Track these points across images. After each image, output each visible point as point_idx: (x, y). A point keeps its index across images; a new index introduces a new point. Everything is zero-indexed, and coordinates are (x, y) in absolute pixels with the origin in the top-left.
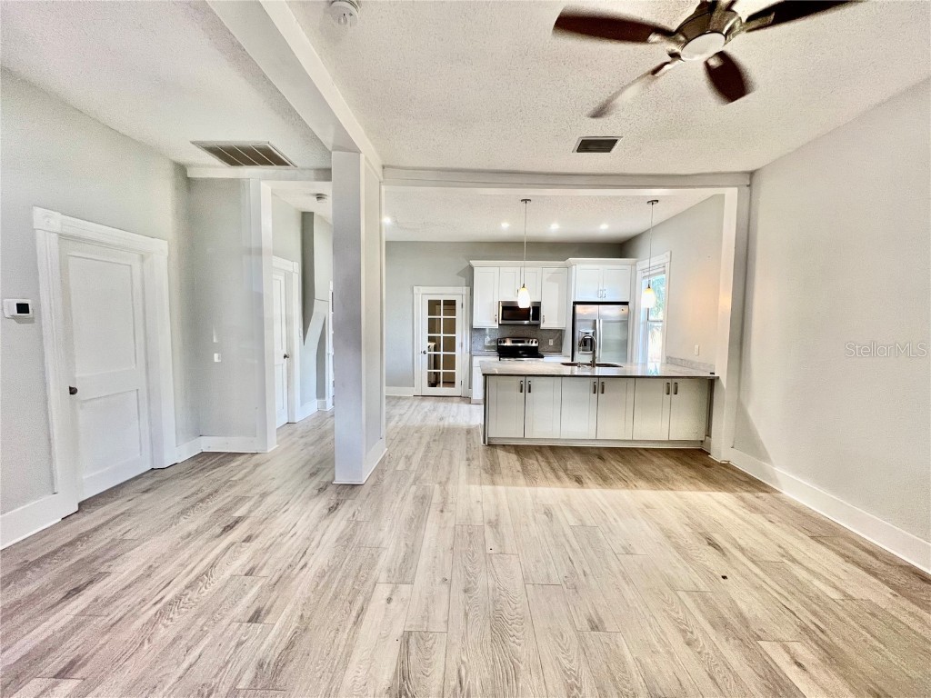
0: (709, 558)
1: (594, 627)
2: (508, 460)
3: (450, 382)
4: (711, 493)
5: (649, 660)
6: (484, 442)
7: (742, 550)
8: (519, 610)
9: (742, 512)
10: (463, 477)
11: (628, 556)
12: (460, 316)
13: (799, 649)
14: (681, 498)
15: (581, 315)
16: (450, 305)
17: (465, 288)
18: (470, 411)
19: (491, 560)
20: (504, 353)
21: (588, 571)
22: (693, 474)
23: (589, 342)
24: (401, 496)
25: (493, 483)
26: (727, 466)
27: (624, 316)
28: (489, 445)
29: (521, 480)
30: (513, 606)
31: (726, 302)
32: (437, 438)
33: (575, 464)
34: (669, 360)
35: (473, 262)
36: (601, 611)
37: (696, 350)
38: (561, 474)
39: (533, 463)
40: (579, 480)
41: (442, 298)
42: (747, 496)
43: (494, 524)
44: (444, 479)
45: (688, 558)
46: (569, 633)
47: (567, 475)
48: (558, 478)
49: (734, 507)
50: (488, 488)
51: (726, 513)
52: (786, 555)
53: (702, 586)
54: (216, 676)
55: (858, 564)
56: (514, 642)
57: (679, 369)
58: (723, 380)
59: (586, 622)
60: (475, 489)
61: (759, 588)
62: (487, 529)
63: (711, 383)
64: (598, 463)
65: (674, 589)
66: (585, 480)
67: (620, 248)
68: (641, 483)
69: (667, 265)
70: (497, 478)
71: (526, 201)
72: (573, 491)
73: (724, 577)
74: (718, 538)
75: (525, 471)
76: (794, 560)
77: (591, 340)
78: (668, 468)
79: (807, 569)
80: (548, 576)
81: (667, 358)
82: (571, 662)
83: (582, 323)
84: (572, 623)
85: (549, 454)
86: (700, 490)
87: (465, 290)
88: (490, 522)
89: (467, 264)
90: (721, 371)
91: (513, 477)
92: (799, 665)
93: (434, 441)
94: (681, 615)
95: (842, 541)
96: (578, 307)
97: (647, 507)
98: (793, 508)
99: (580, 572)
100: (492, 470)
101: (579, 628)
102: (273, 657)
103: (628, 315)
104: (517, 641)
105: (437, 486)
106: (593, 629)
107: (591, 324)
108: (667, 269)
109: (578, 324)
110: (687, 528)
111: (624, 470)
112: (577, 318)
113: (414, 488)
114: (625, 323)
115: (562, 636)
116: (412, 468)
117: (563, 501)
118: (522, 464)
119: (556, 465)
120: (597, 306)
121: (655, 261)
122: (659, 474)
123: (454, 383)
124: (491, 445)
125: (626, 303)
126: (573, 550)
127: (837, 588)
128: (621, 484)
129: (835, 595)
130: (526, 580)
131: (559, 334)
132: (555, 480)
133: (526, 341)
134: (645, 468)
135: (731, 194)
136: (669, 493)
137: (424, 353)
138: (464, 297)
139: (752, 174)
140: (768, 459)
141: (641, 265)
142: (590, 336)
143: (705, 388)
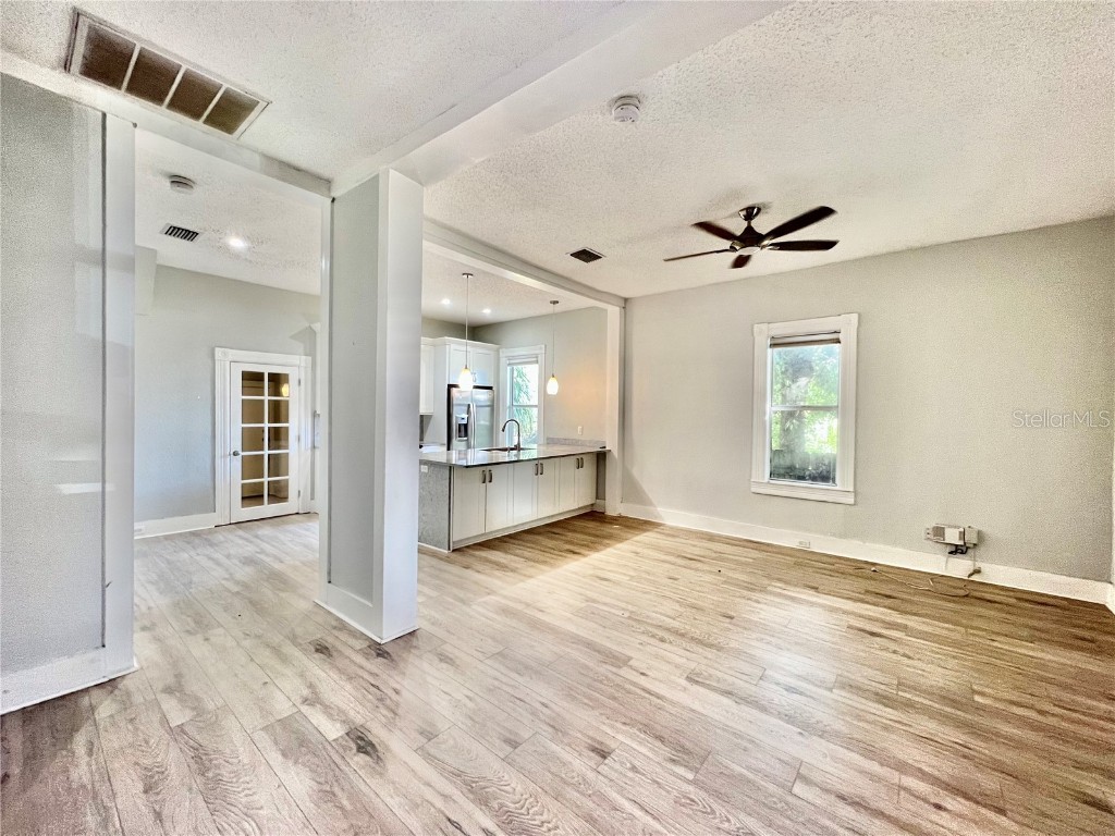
0: (702, 566)
2: (499, 557)
3: (278, 494)
4: (645, 534)
6: (449, 549)
11: (679, 581)
12: (296, 396)
15: (457, 399)
17: (304, 357)
26: (622, 517)
27: (490, 400)
28: (453, 551)
33: (549, 542)
34: (550, 441)
37: (579, 430)
38: (556, 552)
39: (520, 551)
41: (266, 370)
42: (659, 530)
45: (697, 570)
47: (561, 551)
48: (560, 556)
54: (668, 792)
58: (615, 452)
59: (723, 617)
63: (601, 457)
66: (577, 551)
69: (541, 356)
71: (468, 275)
73: (720, 571)
74: (687, 555)
77: (466, 425)
78: (602, 527)
81: (548, 439)
83: (459, 407)
87: (303, 360)
89: (307, 325)
90: (612, 445)
92: (785, 589)
96: (452, 390)
97: (637, 553)
98: (682, 530)
100: (506, 568)
102: (666, 751)
103: (493, 400)
107: (466, 408)
108: (542, 359)
110: (669, 556)
111: (584, 536)
112: (455, 402)
114: (493, 407)
121: (521, 351)
122: (602, 532)
123: (287, 495)
124: (457, 550)
125: (492, 388)
127: (746, 557)
128: (599, 545)
134: (591, 531)
135: (614, 312)
136: (630, 542)
137: (235, 454)
138: (302, 369)
139: (626, 300)
140: (651, 504)
141: (504, 353)
142: (465, 422)
143: (595, 462)
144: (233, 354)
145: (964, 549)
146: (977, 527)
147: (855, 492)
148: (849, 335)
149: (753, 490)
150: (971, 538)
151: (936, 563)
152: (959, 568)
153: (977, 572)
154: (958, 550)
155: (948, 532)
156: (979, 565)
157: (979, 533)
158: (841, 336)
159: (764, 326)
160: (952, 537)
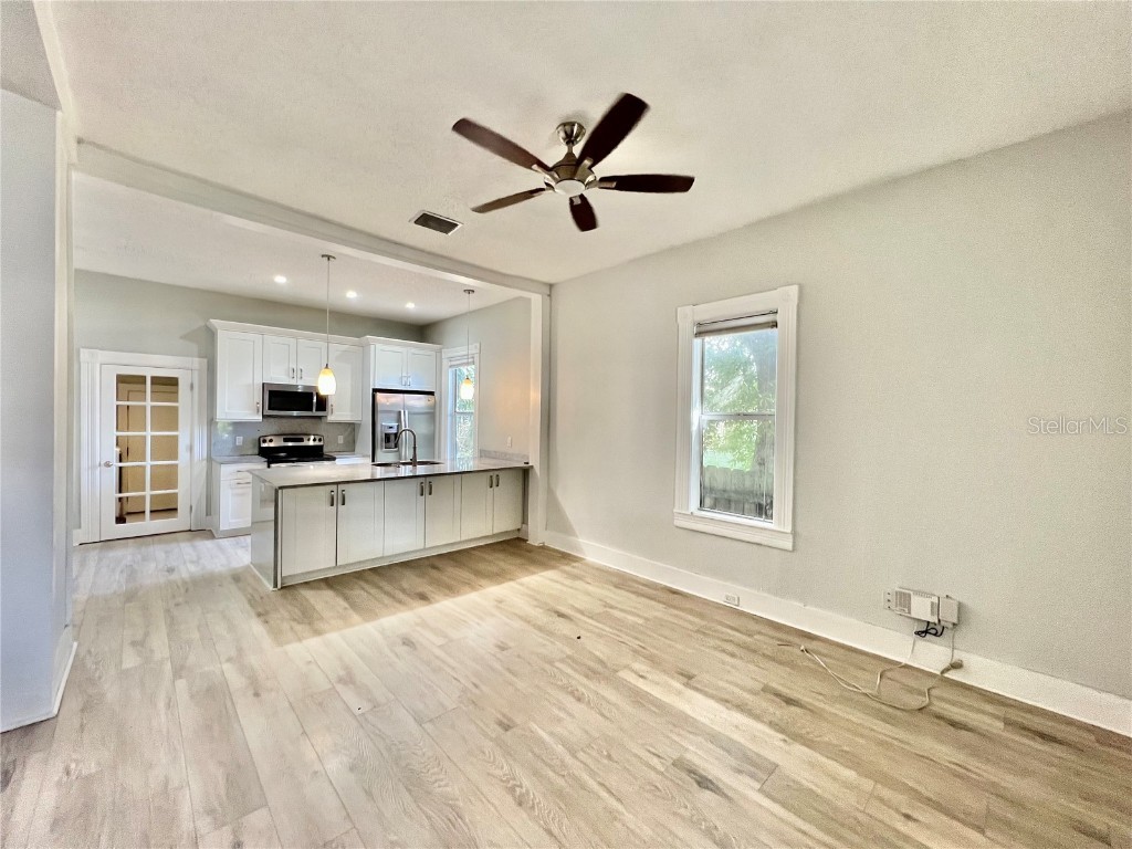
0: (563, 627)
1: (507, 728)
2: (322, 600)
3: (166, 510)
4: (542, 574)
5: (559, 729)
6: (276, 586)
7: (582, 612)
8: (430, 754)
9: (568, 582)
10: (267, 642)
11: (505, 652)
12: (186, 401)
13: (636, 666)
14: (522, 584)
15: (383, 405)
16: (167, 385)
17: (197, 359)
18: (221, 548)
19: (366, 719)
20: (271, 456)
21: (477, 682)
22: (523, 561)
23: (392, 437)
24: (161, 705)
25: (318, 633)
26: (543, 548)
27: (429, 407)
28: (282, 588)
29: (356, 617)
30: (420, 753)
31: (535, 396)
32: (180, 600)
33: (411, 580)
34: (483, 453)
35: (215, 322)
36: (506, 711)
37: (509, 441)
38: (401, 596)
39: (359, 593)
40: (423, 597)
41: (148, 373)
42: (567, 568)
43: (348, 679)
44: (233, 653)
45: (550, 633)
46: (488, 745)
47: (409, 595)
48: (400, 602)
49: (561, 579)
50: (313, 642)
51: (559, 587)
52: (606, 605)
53: (569, 652)
55: (643, 595)
56: (439, 787)
57: (493, 461)
58: (537, 469)
59: (496, 726)
60: (294, 649)
61: (600, 636)
62: (339, 687)
63: (525, 473)
64: (434, 573)
65: (551, 663)
66: (429, 594)
67: (421, 331)
68: (483, 582)
69: (477, 356)
70: (320, 625)
71: (329, 257)
72: (423, 610)
73: (579, 638)
74: (563, 609)
75: (354, 606)
76: (612, 607)
77: (396, 435)
78: (501, 562)
79: (622, 610)
80: (442, 705)
81: (481, 452)
82: (502, 768)
84: (486, 735)
85: (376, 578)
86: (533, 573)
87: (197, 363)
88: (340, 680)
89: (201, 323)
90: (534, 461)
91: (342, 617)
92: (642, 677)
93: (177, 605)
94: (565, 681)
95: (630, 583)
96: (379, 395)
97: (500, 602)
98: (597, 569)
99: (471, 687)
100: (308, 618)
101: (494, 736)
103: (434, 407)
104: (441, 783)
105: (226, 666)
106: (506, 730)
107: (395, 416)
108: (477, 360)
109: (379, 417)
110: (537, 609)
111: (464, 574)
112: (379, 408)
113: (181, 684)
114: (432, 415)
115: (484, 753)
116: (158, 656)
117: (417, 624)
118: (346, 598)
119: (388, 587)
120: (401, 395)
121: (462, 351)
122: (494, 569)
123: (176, 509)
124: (287, 588)
125: (431, 393)
126: (453, 669)
127: (639, 616)
128: (467, 588)
129: (641, 621)
130: (419, 722)
131: (351, 428)
132: (397, 605)
133: (305, 438)
134: (482, 566)
135: (537, 300)
136: (511, 583)
137: (108, 465)
138: (196, 373)
139: (551, 286)
140: (574, 534)
141: (447, 353)
142: (394, 431)
143: (521, 480)
144: (103, 356)
145: (939, 629)
146: (958, 597)
147: (794, 533)
148: (787, 318)
149: (677, 523)
150: (949, 616)
151: (898, 646)
152: (931, 656)
153: (956, 666)
154: (928, 631)
155: (916, 601)
156: (959, 656)
157: (960, 606)
158: (778, 318)
159: (688, 309)
160: (922, 610)
